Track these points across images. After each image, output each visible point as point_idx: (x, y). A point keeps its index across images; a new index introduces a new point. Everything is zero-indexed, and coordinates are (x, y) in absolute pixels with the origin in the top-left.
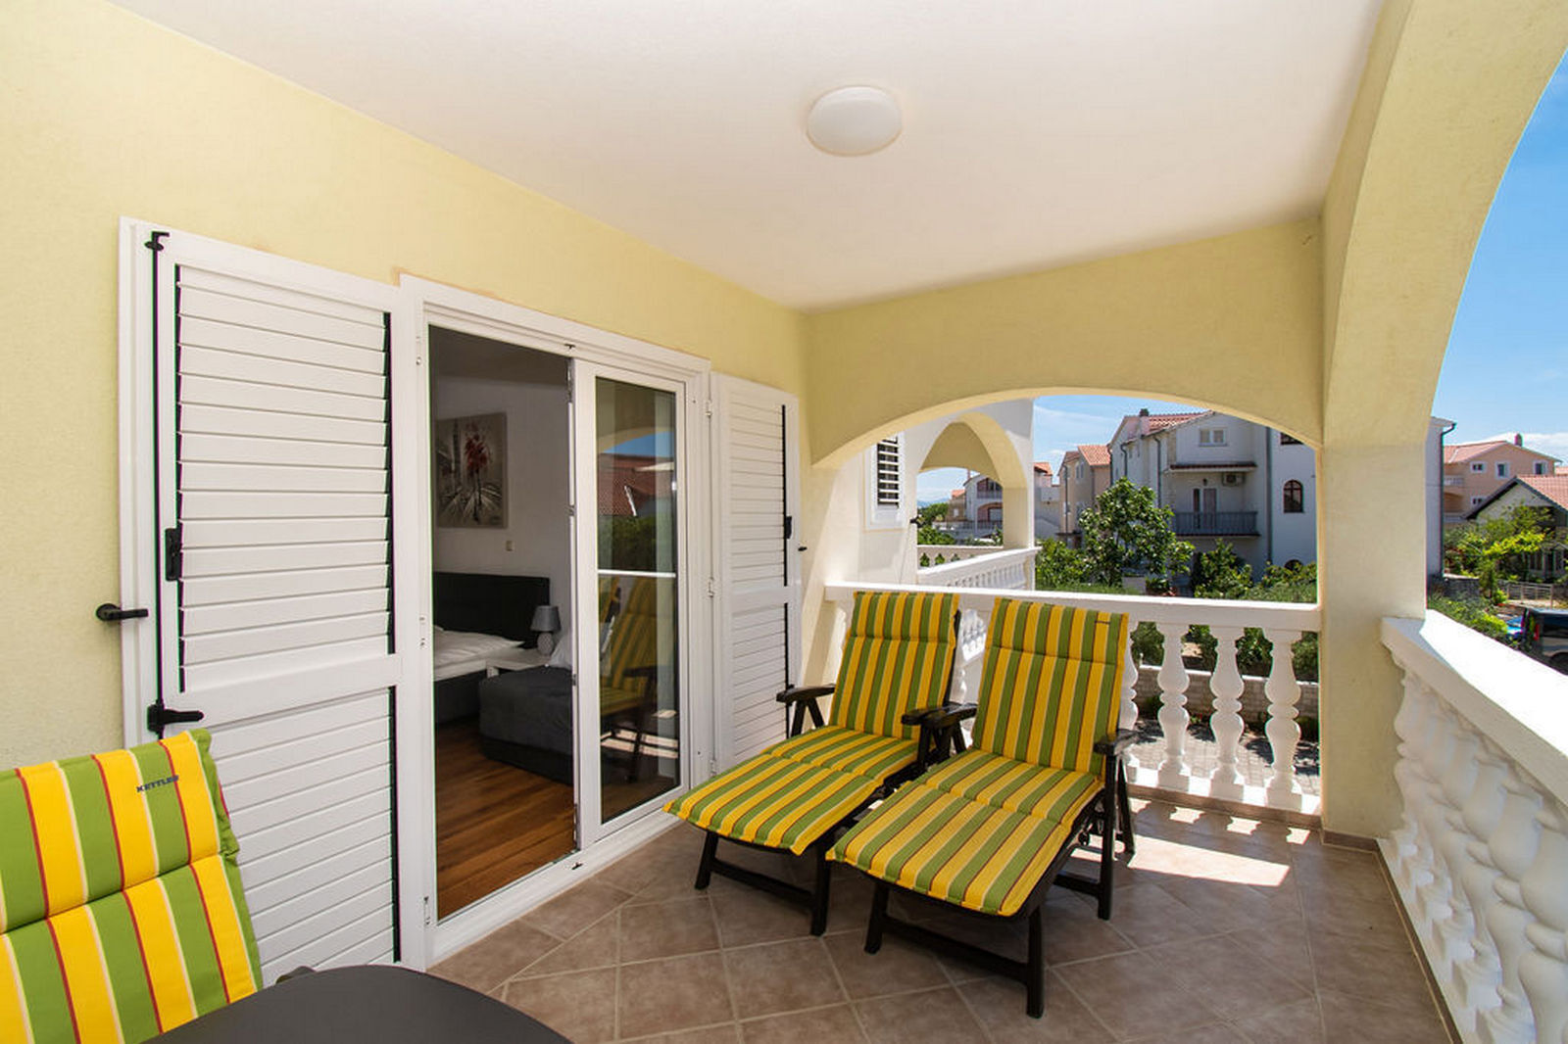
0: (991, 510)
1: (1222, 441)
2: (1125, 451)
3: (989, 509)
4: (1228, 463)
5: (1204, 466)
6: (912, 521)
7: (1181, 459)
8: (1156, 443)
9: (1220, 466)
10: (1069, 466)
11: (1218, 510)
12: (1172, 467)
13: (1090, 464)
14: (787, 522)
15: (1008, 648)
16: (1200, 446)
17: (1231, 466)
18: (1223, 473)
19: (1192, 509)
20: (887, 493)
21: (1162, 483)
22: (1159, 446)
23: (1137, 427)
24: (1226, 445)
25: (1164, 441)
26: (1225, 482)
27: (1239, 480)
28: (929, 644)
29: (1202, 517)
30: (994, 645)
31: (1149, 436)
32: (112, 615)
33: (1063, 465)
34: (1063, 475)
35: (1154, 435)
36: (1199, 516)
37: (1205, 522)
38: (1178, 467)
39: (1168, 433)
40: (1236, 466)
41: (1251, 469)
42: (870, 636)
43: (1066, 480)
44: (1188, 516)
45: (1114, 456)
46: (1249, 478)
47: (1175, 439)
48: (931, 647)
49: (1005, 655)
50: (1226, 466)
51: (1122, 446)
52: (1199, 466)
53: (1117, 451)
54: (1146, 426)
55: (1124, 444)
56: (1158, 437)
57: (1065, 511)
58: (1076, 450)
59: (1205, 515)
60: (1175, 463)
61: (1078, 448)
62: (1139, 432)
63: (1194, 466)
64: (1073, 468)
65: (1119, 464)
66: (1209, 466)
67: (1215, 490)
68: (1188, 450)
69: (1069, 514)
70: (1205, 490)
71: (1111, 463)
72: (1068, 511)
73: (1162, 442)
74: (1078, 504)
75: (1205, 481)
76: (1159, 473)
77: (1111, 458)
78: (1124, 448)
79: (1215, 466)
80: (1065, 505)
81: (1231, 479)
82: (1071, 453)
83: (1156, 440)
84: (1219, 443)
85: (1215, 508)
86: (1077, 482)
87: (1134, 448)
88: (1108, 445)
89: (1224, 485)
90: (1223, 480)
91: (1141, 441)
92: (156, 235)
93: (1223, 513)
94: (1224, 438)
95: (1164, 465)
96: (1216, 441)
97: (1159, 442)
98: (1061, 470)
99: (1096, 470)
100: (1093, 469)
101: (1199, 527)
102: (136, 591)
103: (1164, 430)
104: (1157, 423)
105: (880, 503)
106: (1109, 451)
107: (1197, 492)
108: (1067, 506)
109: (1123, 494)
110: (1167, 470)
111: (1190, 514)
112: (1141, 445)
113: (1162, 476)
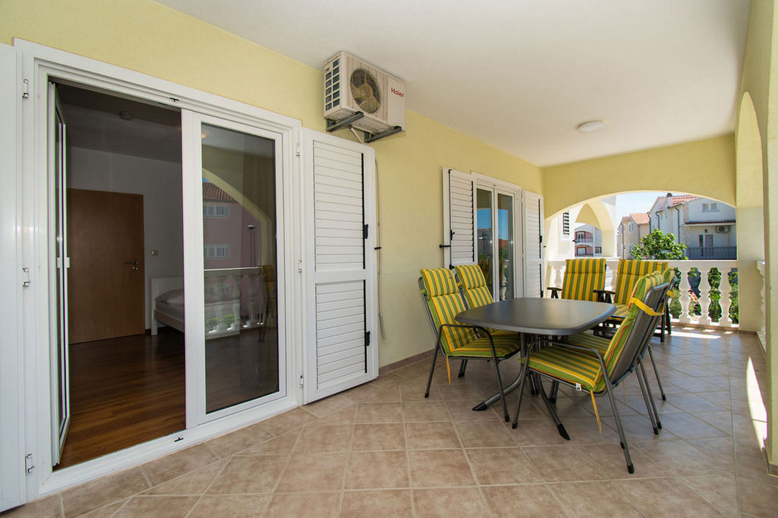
0: (579, 249)
1: (716, 209)
2: (658, 216)
3: (577, 248)
4: (720, 221)
5: (705, 223)
6: (573, 241)
7: (691, 219)
8: (676, 210)
9: (715, 222)
10: (624, 225)
11: (714, 246)
12: (686, 223)
13: (637, 223)
14: (541, 237)
15: (625, 274)
16: (703, 212)
17: (722, 222)
18: (717, 226)
19: (698, 245)
20: (566, 230)
21: (680, 231)
22: (679, 212)
23: (666, 202)
24: (718, 211)
25: (681, 209)
26: (718, 231)
27: (726, 230)
28: (596, 274)
29: (704, 251)
30: (620, 273)
31: (672, 207)
32: (442, 247)
33: (621, 224)
34: (621, 228)
35: (676, 206)
36: (702, 250)
37: (706, 252)
38: (690, 223)
39: (684, 205)
40: (725, 222)
41: (733, 224)
42: (573, 273)
43: (623, 232)
44: (696, 250)
45: (651, 219)
46: (732, 227)
47: (688, 209)
48: (597, 275)
49: (625, 276)
50: (718, 222)
51: (656, 213)
52: (702, 223)
53: (653, 216)
54: (671, 202)
55: (657, 212)
56: (677, 208)
57: (622, 249)
58: (629, 216)
59: (706, 249)
60: (688, 221)
61: (630, 214)
62: (666, 205)
63: (699, 223)
64: (627, 226)
65: (654, 223)
66: (708, 223)
67: (712, 235)
68: (696, 213)
69: (624, 250)
70: (706, 235)
71: (650, 222)
72: (624, 248)
73: (680, 210)
74: (630, 244)
75: (706, 230)
76: (679, 227)
77: (650, 220)
78: (658, 214)
79: (711, 223)
80: (622, 245)
81: (722, 229)
82: (626, 217)
83: (676, 209)
84: (714, 210)
85: (712, 245)
86: (630, 233)
87: (664, 214)
88: (648, 213)
89: (718, 233)
90: (717, 229)
91: (667, 210)
92: (450, 170)
93: (717, 248)
94: (717, 208)
95: (682, 222)
96: (712, 209)
97: (678, 210)
98: (620, 226)
99: (641, 227)
100: (639, 226)
101: (702, 255)
102: (447, 242)
103: (681, 204)
104: (676, 200)
105: (564, 233)
106: (649, 216)
107: (701, 237)
108: (624, 246)
109: (657, 237)
110: (683, 225)
111: (697, 248)
112: (668, 213)
113: (680, 228)
